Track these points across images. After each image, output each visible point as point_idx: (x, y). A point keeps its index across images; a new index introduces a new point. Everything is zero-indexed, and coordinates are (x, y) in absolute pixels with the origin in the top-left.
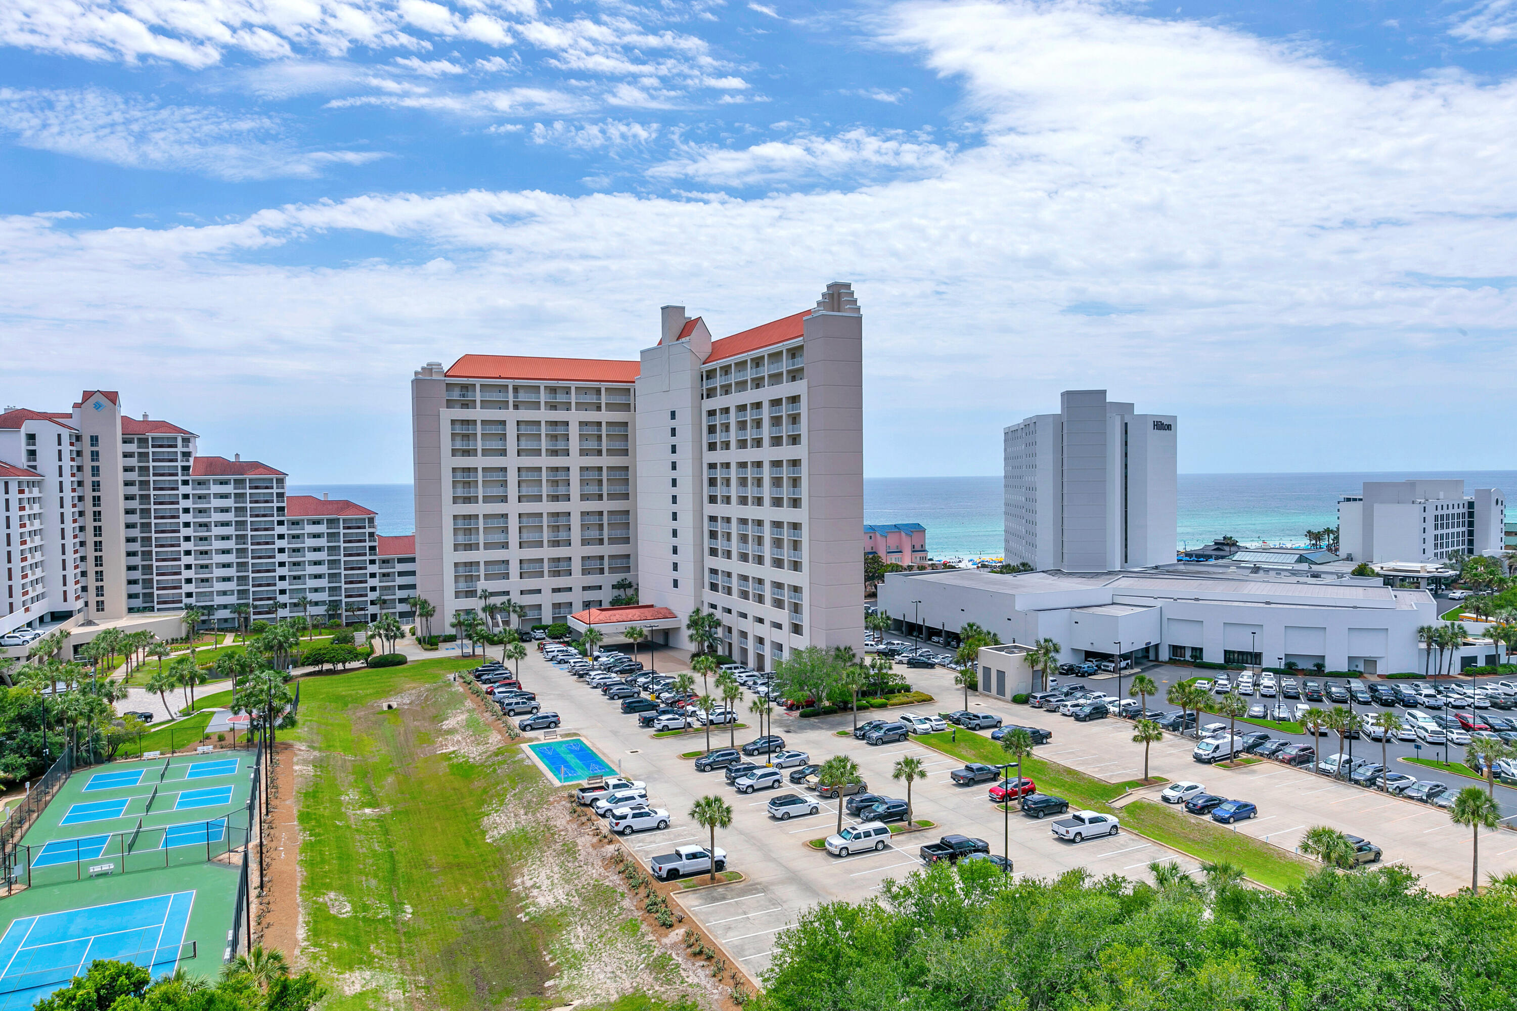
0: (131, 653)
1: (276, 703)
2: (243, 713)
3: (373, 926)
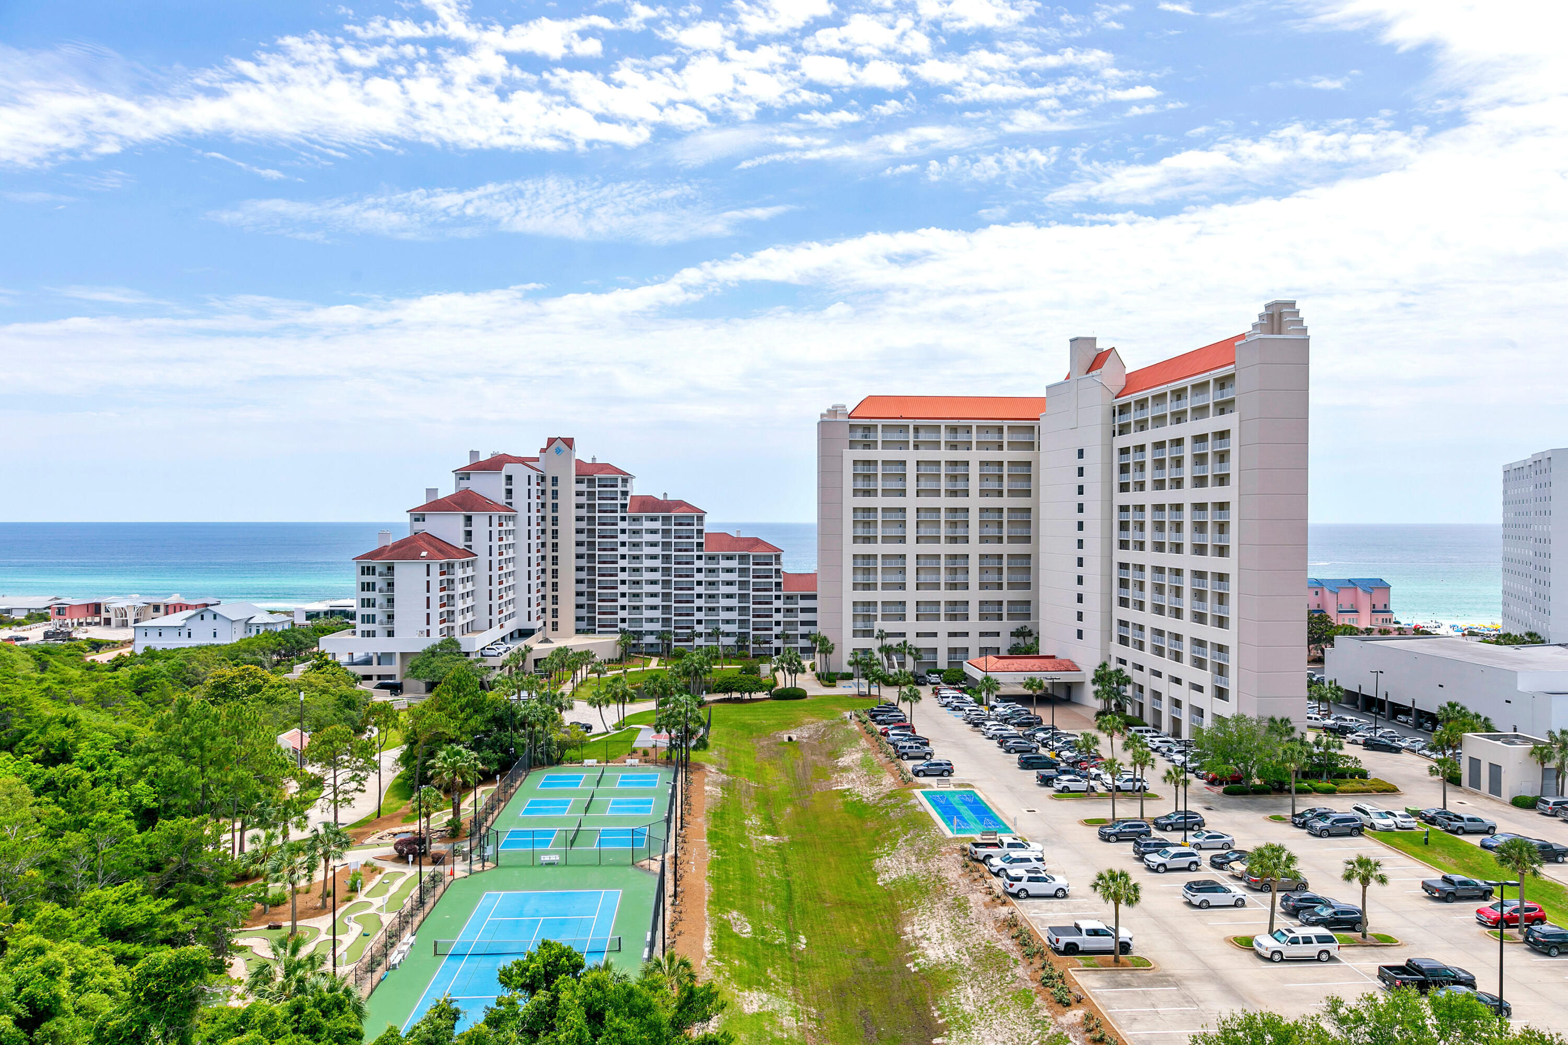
0: (577, 669)
1: (691, 725)
2: (664, 732)
3: (771, 950)
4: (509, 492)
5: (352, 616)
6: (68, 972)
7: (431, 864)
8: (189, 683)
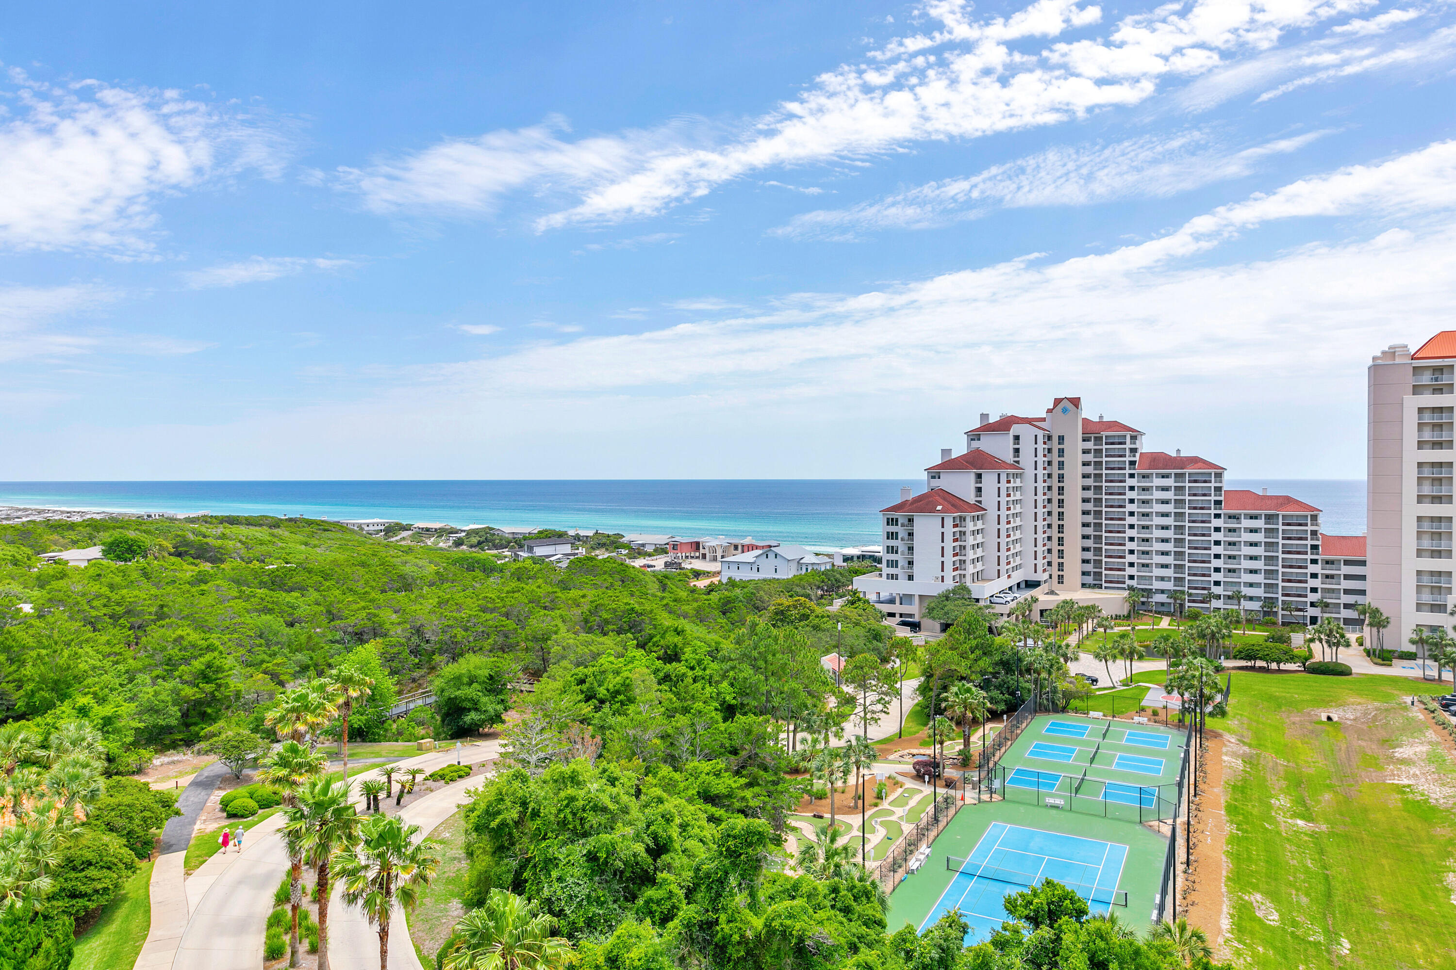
0: (1083, 623)
1: (1207, 691)
2: (1175, 693)
4: (1017, 451)
5: (879, 561)
6: (678, 821)
7: (944, 787)
8: (757, 608)
